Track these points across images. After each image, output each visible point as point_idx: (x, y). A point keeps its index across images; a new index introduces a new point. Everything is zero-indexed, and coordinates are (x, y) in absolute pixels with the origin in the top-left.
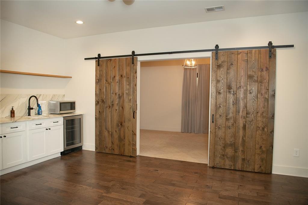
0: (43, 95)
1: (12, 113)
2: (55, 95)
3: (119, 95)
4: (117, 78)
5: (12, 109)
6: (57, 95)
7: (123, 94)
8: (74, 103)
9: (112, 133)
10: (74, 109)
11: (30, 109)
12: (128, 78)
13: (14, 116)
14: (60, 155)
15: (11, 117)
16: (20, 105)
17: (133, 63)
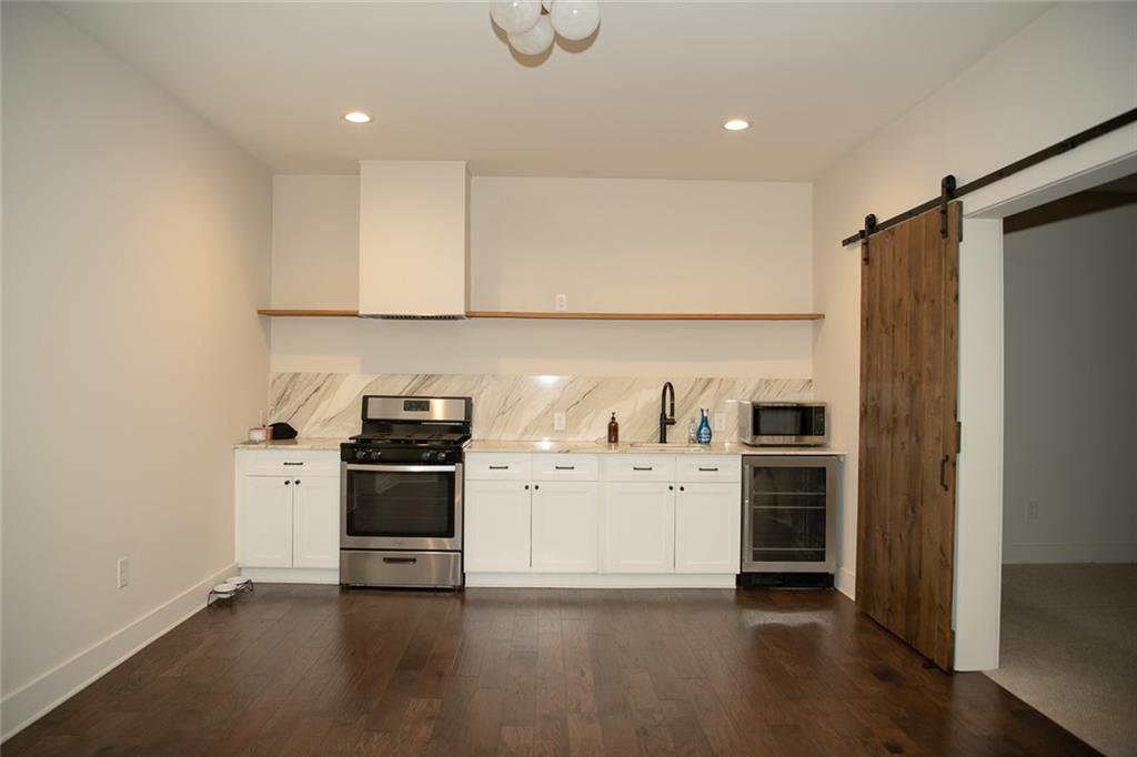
0: (722, 380)
1: (613, 430)
2: (767, 381)
3: (911, 379)
4: (907, 305)
5: (613, 418)
6: (776, 380)
7: (920, 375)
8: (821, 410)
9: (891, 540)
10: (821, 431)
11: (666, 422)
12: (933, 301)
13: (616, 441)
14: (732, 584)
15: (610, 441)
16: (638, 409)
17: (945, 233)
